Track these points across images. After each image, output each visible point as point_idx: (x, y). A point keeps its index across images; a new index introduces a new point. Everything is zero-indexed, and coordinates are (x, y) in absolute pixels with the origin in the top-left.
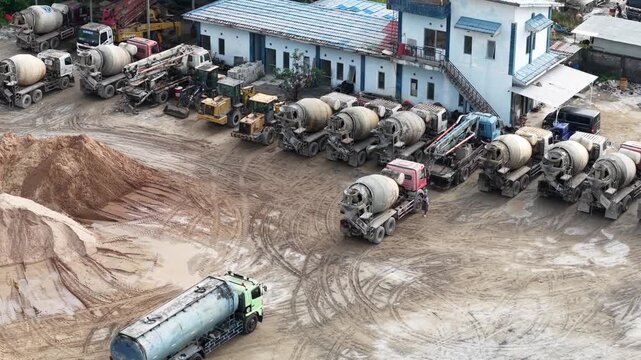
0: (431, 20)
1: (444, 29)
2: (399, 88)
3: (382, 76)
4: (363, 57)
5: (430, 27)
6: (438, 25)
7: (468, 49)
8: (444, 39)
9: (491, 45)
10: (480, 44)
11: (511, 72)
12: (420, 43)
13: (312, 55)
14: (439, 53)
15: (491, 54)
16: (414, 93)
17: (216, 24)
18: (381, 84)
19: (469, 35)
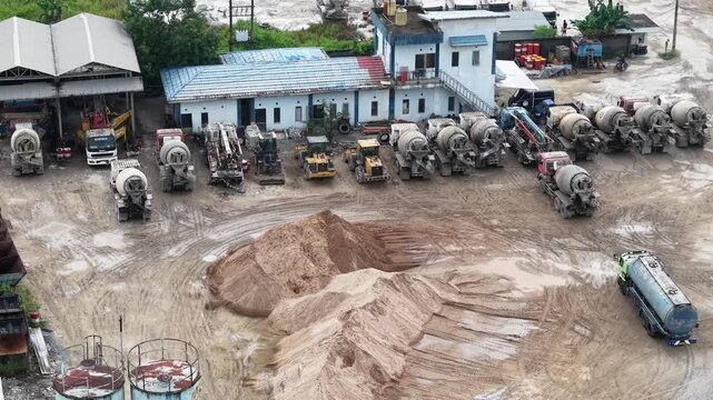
0: (423, 46)
1: (434, 51)
2: (392, 111)
3: (375, 105)
4: (357, 93)
5: (421, 53)
6: (428, 49)
7: (455, 62)
8: (433, 60)
9: (476, 54)
10: (465, 57)
11: (493, 72)
12: (412, 67)
13: (304, 104)
14: (430, 73)
15: (476, 61)
16: (406, 111)
17: (198, 101)
18: (374, 112)
19: (456, 51)
